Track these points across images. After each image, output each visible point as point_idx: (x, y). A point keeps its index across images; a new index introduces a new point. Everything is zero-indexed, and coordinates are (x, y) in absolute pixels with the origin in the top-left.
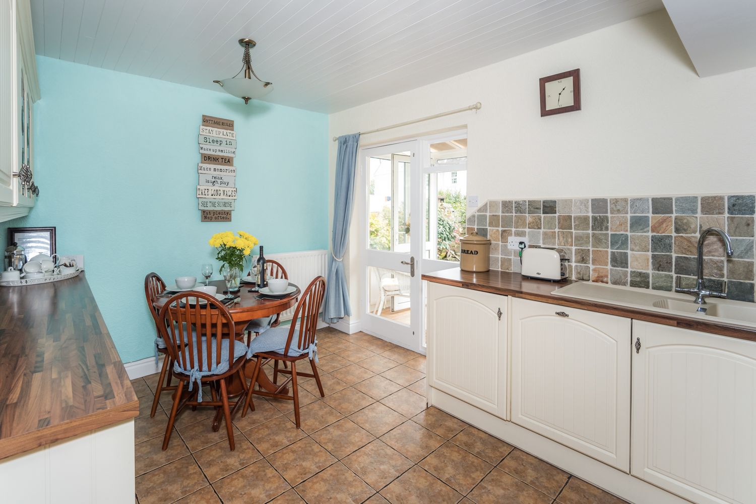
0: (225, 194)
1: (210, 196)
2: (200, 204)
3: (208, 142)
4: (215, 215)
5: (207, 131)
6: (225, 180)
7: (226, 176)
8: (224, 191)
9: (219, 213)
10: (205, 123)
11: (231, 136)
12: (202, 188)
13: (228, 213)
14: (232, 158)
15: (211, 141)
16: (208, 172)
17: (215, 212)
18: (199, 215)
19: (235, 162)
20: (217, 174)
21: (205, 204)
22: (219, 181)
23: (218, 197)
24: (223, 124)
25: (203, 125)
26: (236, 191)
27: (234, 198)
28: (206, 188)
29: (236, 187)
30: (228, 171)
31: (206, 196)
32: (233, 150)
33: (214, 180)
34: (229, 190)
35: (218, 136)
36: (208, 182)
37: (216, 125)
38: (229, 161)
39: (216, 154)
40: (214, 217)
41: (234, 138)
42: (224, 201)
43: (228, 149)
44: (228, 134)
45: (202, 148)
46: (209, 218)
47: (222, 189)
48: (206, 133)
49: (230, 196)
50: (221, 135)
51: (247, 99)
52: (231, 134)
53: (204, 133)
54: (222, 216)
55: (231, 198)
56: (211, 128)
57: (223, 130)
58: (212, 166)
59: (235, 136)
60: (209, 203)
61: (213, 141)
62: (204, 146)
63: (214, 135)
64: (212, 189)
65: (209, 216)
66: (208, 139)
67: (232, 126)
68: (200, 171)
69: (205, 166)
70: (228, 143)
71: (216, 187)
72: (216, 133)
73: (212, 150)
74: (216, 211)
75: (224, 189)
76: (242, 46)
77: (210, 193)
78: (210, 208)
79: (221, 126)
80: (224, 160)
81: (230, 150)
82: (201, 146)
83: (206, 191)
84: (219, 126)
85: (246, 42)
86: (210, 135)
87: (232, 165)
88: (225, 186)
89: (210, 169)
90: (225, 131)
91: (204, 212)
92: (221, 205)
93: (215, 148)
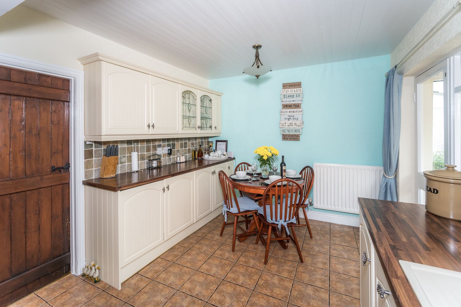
0: (296, 125)
1: (287, 127)
2: (282, 131)
3: (286, 97)
4: (290, 137)
5: (285, 92)
6: (296, 117)
7: (296, 115)
8: (295, 123)
9: (292, 136)
10: (284, 88)
11: (299, 91)
12: (282, 122)
13: (297, 136)
14: (300, 104)
15: (287, 97)
16: (286, 113)
17: (289, 135)
18: (281, 137)
19: (302, 106)
20: (291, 114)
21: (284, 131)
22: (292, 118)
23: (292, 127)
24: (294, 86)
25: (283, 89)
26: (303, 123)
27: (301, 127)
28: (285, 122)
29: (303, 121)
30: (297, 112)
31: (285, 127)
32: (301, 99)
33: (289, 117)
34: (298, 123)
35: (291, 93)
36: (286, 119)
37: (290, 87)
38: (298, 106)
39: (290, 103)
40: (289, 138)
41: (302, 92)
42: (295, 129)
43: (297, 99)
44: (298, 91)
45: (282, 101)
46: (286, 138)
47: (294, 122)
48: (285, 93)
49: (299, 126)
50: (293, 92)
51: (258, 76)
52: (299, 90)
53: (284, 93)
54: (294, 137)
55: (299, 127)
56: (287, 90)
57: (294, 89)
58: (288, 110)
59: (302, 90)
60: (286, 130)
61: (289, 96)
62: (284, 100)
63: (289, 93)
64: (288, 122)
65: (286, 137)
66: (286, 96)
67: (300, 85)
68: (281, 114)
69: (284, 110)
70: (298, 96)
71: (291, 121)
72: (290, 91)
73: (289, 101)
74: (291, 135)
75: (295, 122)
76: (255, 49)
77: (287, 125)
78: (287, 133)
79: (293, 87)
80: (295, 106)
81: (299, 99)
82: (282, 100)
83: (285, 124)
84: (292, 87)
85: (257, 46)
86: (287, 93)
87: (300, 108)
88: (296, 120)
89: (287, 112)
90: (296, 89)
91: (283, 135)
92: (293, 131)
93: (289, 100)
